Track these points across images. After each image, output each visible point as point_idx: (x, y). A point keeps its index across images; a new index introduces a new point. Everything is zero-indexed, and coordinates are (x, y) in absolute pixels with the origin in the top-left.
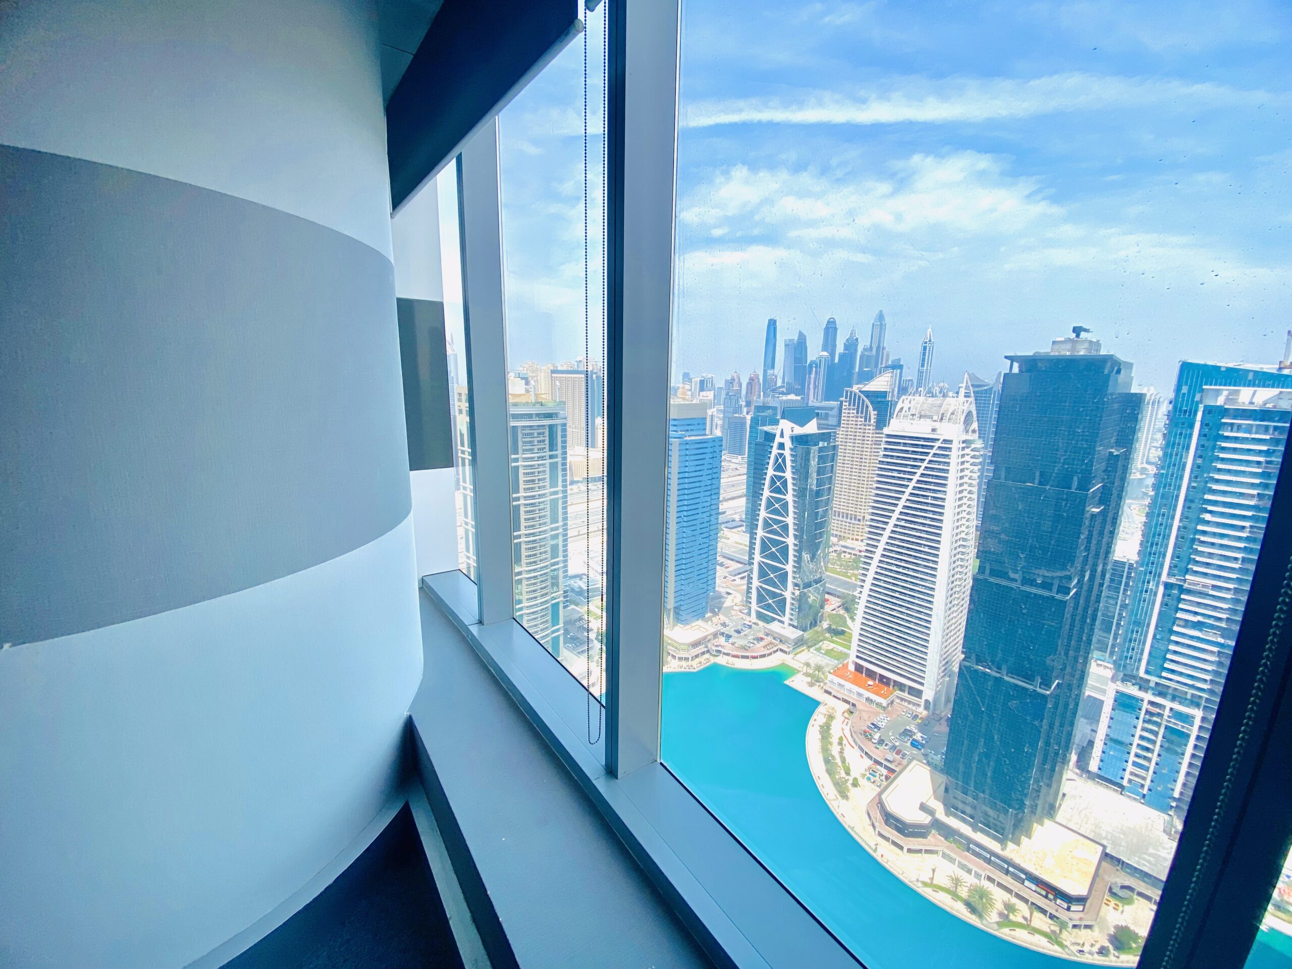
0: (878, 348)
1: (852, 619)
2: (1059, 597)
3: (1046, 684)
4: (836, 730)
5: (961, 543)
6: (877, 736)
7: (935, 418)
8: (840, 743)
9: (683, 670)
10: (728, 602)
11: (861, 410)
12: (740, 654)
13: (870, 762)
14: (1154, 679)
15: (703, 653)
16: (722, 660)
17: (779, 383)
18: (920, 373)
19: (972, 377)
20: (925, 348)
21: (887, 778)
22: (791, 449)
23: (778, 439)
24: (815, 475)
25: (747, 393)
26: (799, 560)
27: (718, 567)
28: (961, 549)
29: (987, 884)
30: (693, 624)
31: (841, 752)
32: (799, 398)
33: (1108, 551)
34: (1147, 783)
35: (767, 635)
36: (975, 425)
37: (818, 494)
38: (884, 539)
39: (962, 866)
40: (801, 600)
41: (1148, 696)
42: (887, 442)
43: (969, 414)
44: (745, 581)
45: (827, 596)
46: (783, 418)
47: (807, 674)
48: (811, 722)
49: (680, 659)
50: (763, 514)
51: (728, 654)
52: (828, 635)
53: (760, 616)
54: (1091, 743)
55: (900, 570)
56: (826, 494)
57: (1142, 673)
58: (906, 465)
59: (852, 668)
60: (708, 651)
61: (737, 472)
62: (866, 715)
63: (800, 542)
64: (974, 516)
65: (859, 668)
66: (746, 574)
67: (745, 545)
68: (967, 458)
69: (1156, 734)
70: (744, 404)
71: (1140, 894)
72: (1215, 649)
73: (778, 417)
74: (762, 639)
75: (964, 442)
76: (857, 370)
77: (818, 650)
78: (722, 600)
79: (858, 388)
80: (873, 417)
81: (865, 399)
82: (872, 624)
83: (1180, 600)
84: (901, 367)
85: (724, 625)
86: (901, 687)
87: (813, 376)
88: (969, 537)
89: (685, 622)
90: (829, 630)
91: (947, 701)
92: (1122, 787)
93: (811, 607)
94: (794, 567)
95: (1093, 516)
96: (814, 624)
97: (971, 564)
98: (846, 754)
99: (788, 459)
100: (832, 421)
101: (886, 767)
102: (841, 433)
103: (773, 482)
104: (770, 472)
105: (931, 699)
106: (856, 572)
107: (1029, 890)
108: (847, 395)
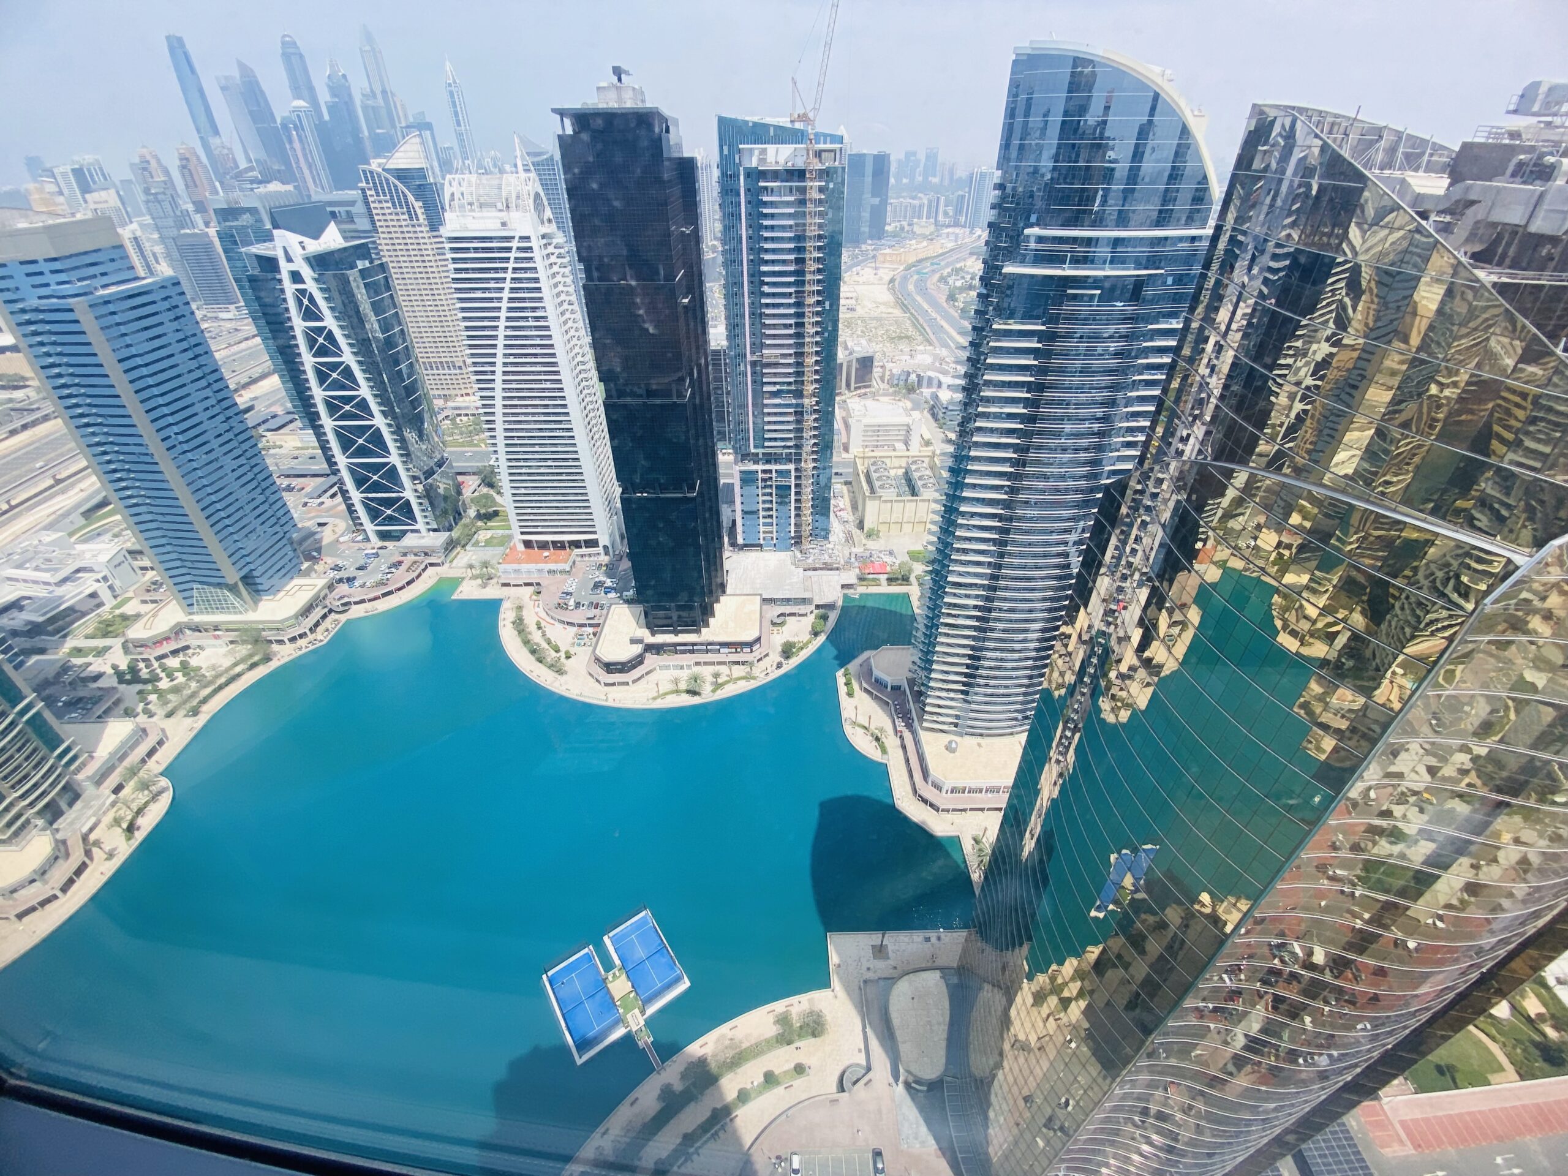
0: (384, 92)
1: (499, 493)
2: (678, 401)
3: (692, 488)
4: (530, 621)
5: (581, 367)
6: (572, 603)
7: (499, 206)
8: (539, 628)
9: (304, 651)
10: (327, 536)
11: (398, 201)
12: (379, 593)
13: (575, 629)
14: (760, 451)
15: (324, 617)
16: (356, 612)
17: (243, 165)
18: (460, 135)
19: (524, 142)
20: (451, 94)
21: (595, 634)
22: (316, 280)
23: (285, 267)
24: (373, 318)
25: (187, 186)
26: (403, 443)
27: (284, 494)
28: (583, 376)
29: (697, 669)
30: (288, 588)
31: (544, 635)
32: (289, 187)
33: (706, 342)
34: (775, 535)
35: (405, 554)
36: (548, 213)
37: (389, 343)
38: (498, 385)
39: (676, 667)
40: (429, 495)
41: (760, 467)
42: (452, 249)
43: (537, 195)
44: (339, 498)
45: (460, 478)
46: (276, 226)
47: (474, 577)
48: (501, 624)
49: (293, 639)
50: (318, 394)
51: (362, 601)
52: (480, 523)
53: (384, 536)
54: (734, 522)
55: (530, 418)
56: (401, 341)
57: (753, 450)
58: (487, 280)
59: (521, 547)
60: (331, 611)
61: (241, 335)
62: (553, 587)
63: (393, 419)
64: (582, 332)
65: (528, 544)
66: (335, 489)
67: (314, 448)
68: (553, 259)
69: (771, 494)
70: (190, 207)
71: (790, 615)
72: (792, 410)
73: (269, 226)
74: (400, 563)
75: (543, 237)
76: (366, 133)
77: (476, 544)
78: (317, 537)
79: (379, 165)
80: (419, 211)
81: (397, 182)
82: (523, 491)
83: (763, 375)
84: (429, 126)
85: (337, 568)
86: (576, 544)
87: (297, 145)
88: (586, 359)
89: (273, 590)
90: (480, 517)
91: (622, 537)
92: (761, 546)
93: (446, 498)
94: (402, 455)
95: (685, 307)
96: (458, 515)
97: (598, 391)
98: (549, 635)
99: (319, 297)
100: (363, 224)
101: (590, 625)
102: (382, 241)
103: (311, 342)
104: (299, 324)
105: (607, 543)
106: (482, 436)
107: (725, 655)
108: (366, 177)
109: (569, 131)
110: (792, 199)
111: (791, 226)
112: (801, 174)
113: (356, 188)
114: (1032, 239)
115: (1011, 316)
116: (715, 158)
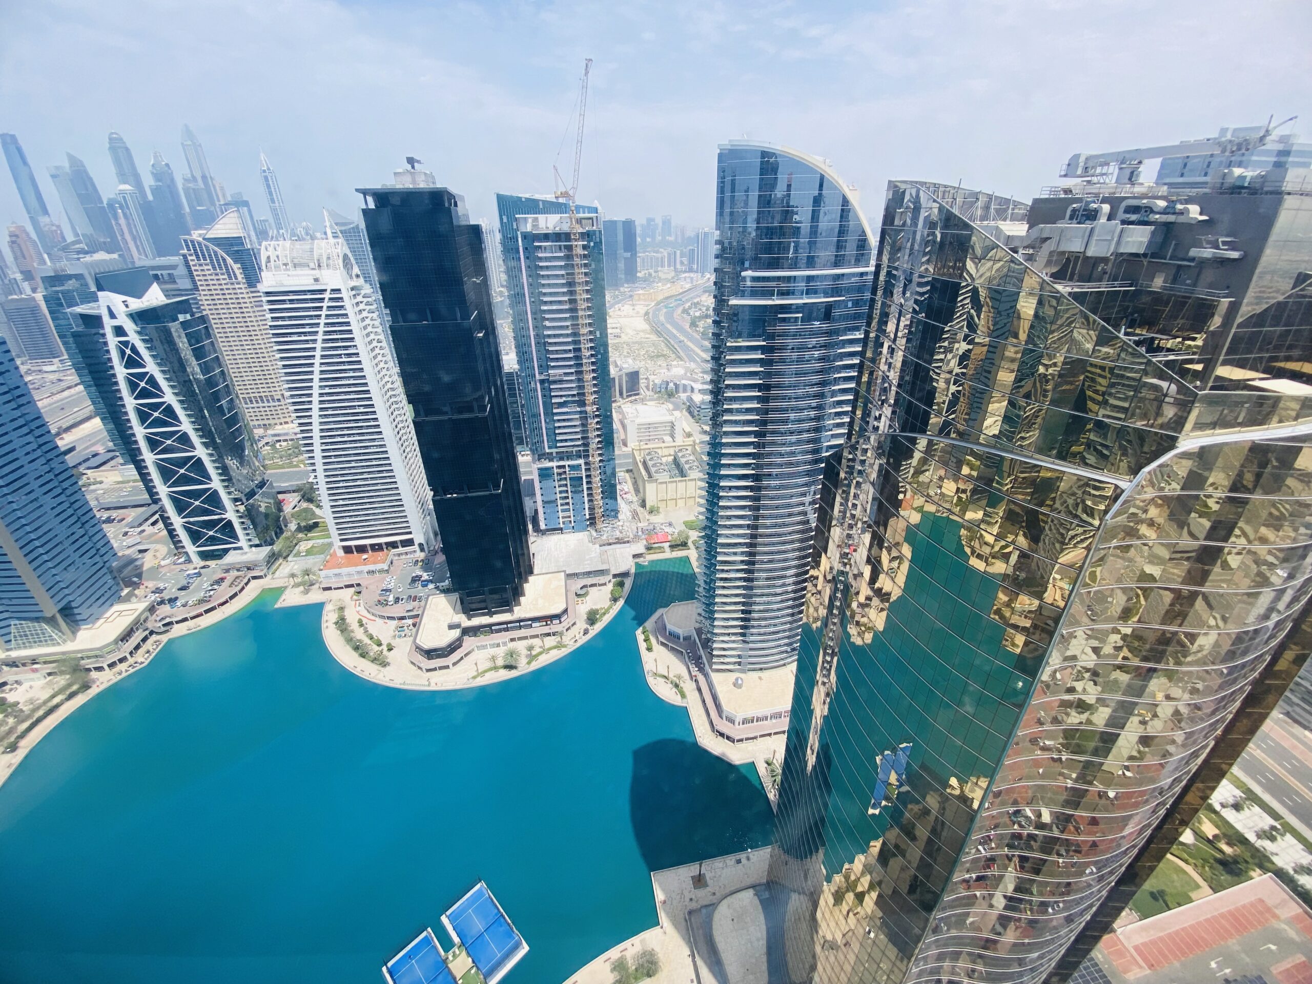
0: (204, 177)
1: (319, 506)
2: (480, 415)
3: (497, 486)
4: (352, 618)
5: (391, 393)
6: (391, 598)
7: (312, 265)
8: (361, 625)
9: (124, 675)
10: (148, 562)
11: (218, 264)
12: (202, 610)
13: (396, 621)
14: (554, 450)
15: (145, 640)
16: (179, 630)
17: (70, 238)
18: (274, 211)
19: (332, 214)
20: (266, 178)
21: (414, 625)
22: (139, 333)
23: (108, 324)
24: (194, 362)
25: (16, 258)
26: (224, 471)
27: (104, 526)
28: (393, 399)
29: (512, 645)
30: (107, 615)
31: (366, 631)
32: (115, 256)
33: (500, 367)
34: (572, 519)
35: (227, 571)
36: (356, 270)
37: (211, 383)
38: (315, 413)
39: (492, 646)
40: (251, 515)
41: (554, 464)
42: (269, 301)
43: (345, 257)
44: (161, 525)
45: (280, 497)
46: (100, 288)
47: (297, 585)
48: (324, 625)
49: (112, 665)
50: (140, 432)
51: (185, 620)
52: (300, 535)
53: (205, 556)
54: (536, 511)
55: (346, 439)
56: (221, 381)
57: (547, 451)
58: (303, 326)
59: (341, 553)
60: (152, 633)
61: (64, 385)
62: (373, 586)
63: (214, 449)
64: (391, 364)
65: (348, 550)
66: (157, 516)
67: (135, 481)
68: (362, 306)
69: (566, 485)
70: (19, 276)
71: (592, 586)
72: (577, 416)
73: (93, 288)
74: (222, 579)
75: (352, 289)
76: (187, 210)
77: (298, 554)
78: (138, 563)
79: (200, 235)
80: (238, 272)
81: (216, 249)
82: (341, 502)
83: (551, 390)
84: (246, 204)
85: (158, 591)
86: (393, 545)
87: (122, 221)
88: (395, 385)
89: (92, 619)
90: (300, 529)
91: (436, 534)
92: (561, 529)
93: (267, 516)
94: (223, 481)
95: (480, 340)
96: (279, 531)
97: (408, 411)
98: (371, 631)
99: (141, 347)
100: (185, 284)
101: (410, 617)
102: (203, 297)
103: (133, 386)
104: (121, 372)
105: (423, 541)
106: (301, 458)
107: (538, 628)
108: (187, 246)
109: (372, 205)
110: (562, 254)
111: (563, 275)
112: (567, 236)
113: (178, 255)
114: (748, 279)
115: (740, 336)
116: (497, 225)
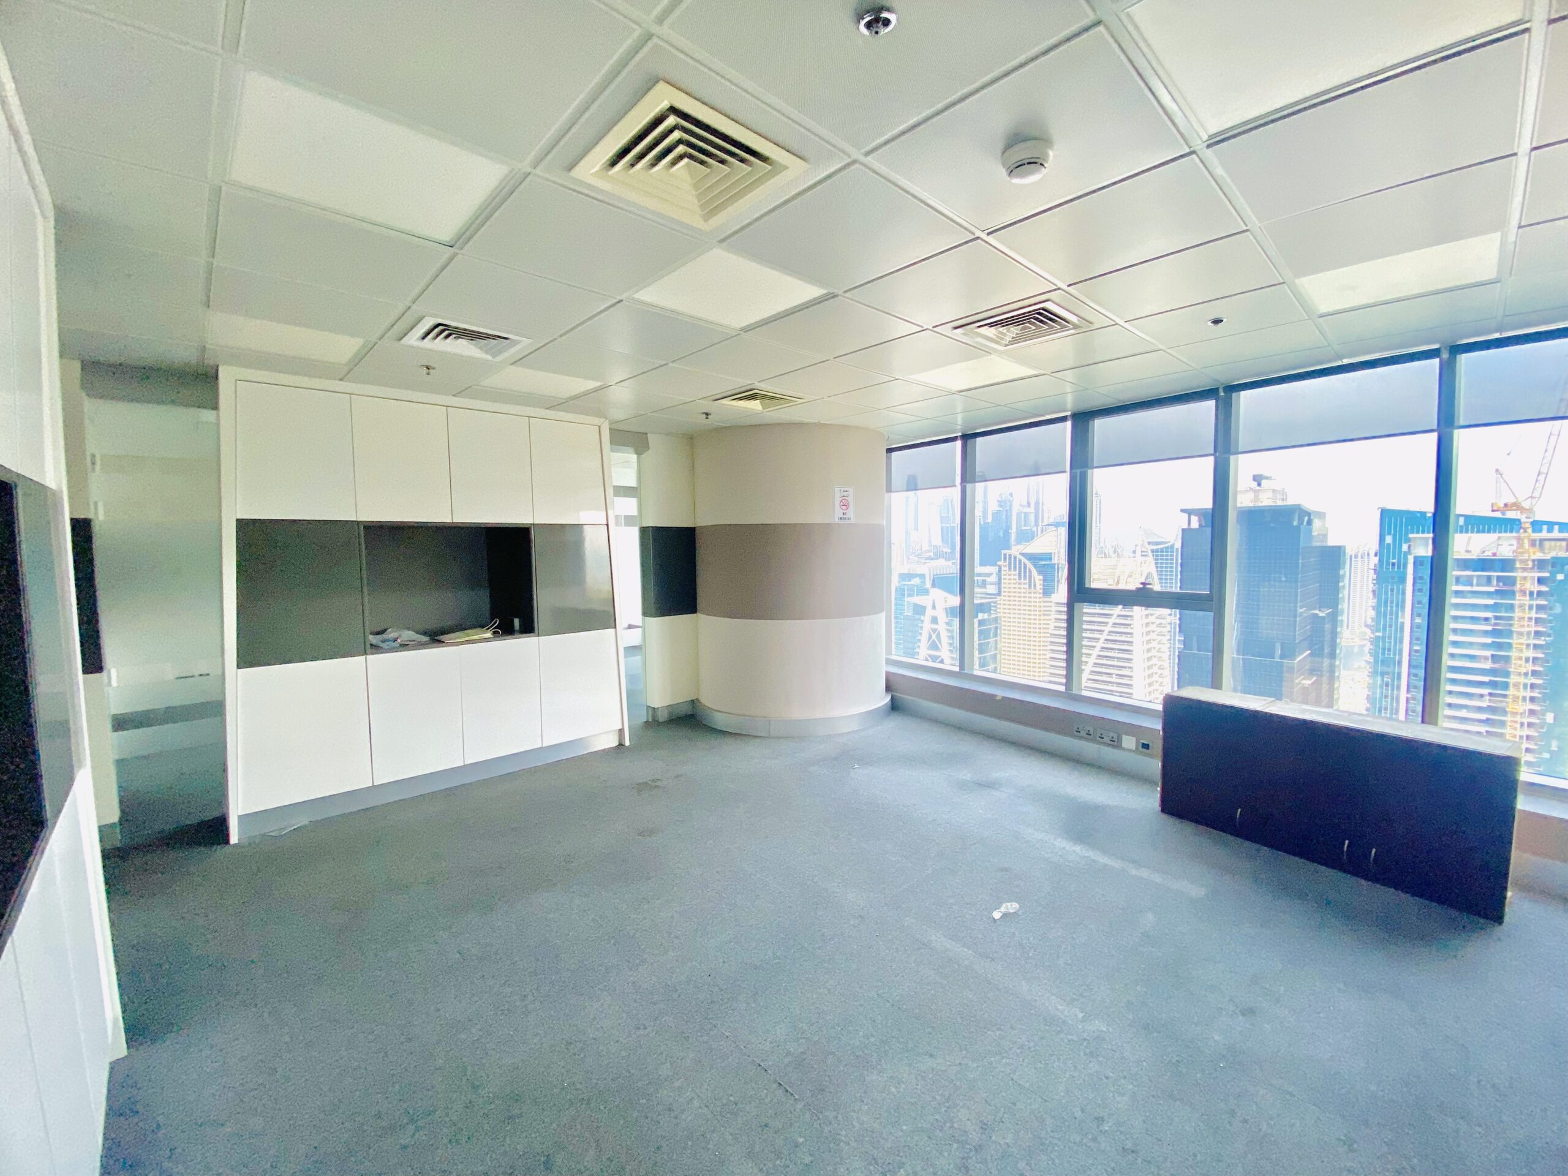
0: (1037, 503)
7: (1110, 582)
11: (1023, 573)
17: (925, 548)
19: (1147, 534)
22: (946, 623)
23: (930, 612)
43: (1149, 576)
46: (934, 585)
73: (929, 586)
79: (1018, 550)
80: (1038, 583)
81: (1027, 562)
95: (1305, 688)
99: (944, 635)
100: (991, 589)
102: (1002, 602)
104: (924, 652)
108: (1005, 559)
109: (1195, 524)
110: (1491, 589)
111: (1487, 619)
113: (996, 565)
